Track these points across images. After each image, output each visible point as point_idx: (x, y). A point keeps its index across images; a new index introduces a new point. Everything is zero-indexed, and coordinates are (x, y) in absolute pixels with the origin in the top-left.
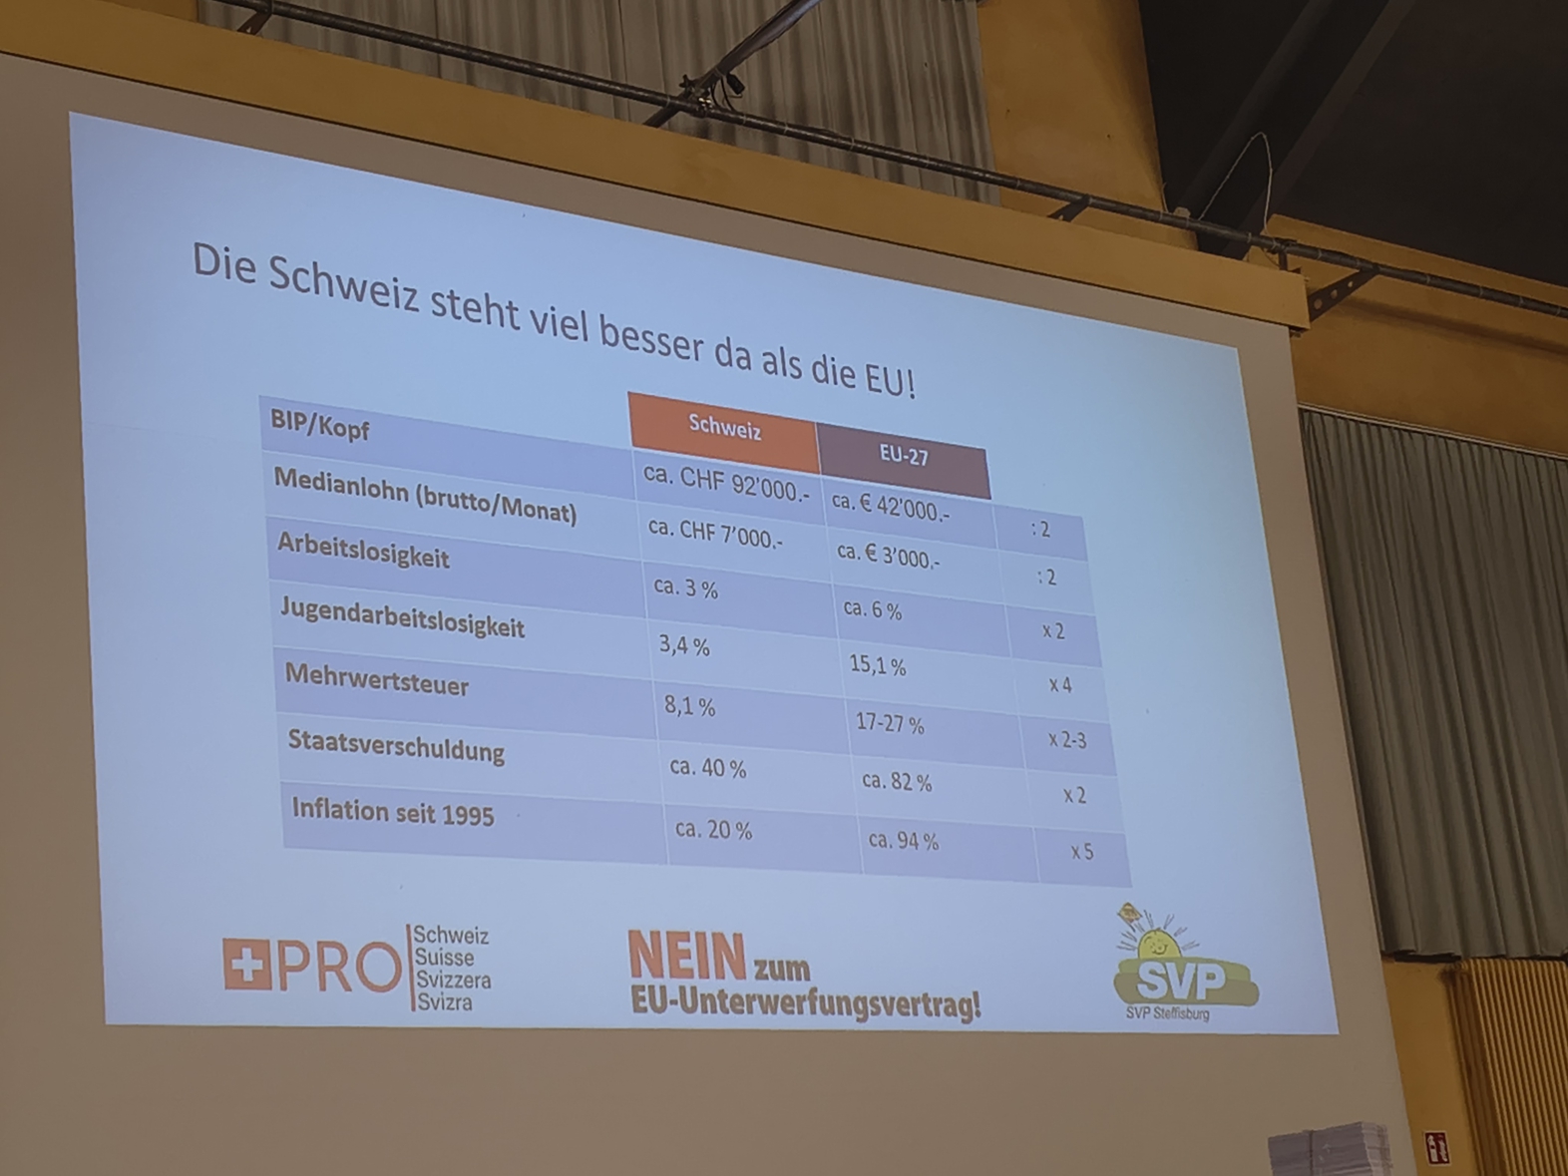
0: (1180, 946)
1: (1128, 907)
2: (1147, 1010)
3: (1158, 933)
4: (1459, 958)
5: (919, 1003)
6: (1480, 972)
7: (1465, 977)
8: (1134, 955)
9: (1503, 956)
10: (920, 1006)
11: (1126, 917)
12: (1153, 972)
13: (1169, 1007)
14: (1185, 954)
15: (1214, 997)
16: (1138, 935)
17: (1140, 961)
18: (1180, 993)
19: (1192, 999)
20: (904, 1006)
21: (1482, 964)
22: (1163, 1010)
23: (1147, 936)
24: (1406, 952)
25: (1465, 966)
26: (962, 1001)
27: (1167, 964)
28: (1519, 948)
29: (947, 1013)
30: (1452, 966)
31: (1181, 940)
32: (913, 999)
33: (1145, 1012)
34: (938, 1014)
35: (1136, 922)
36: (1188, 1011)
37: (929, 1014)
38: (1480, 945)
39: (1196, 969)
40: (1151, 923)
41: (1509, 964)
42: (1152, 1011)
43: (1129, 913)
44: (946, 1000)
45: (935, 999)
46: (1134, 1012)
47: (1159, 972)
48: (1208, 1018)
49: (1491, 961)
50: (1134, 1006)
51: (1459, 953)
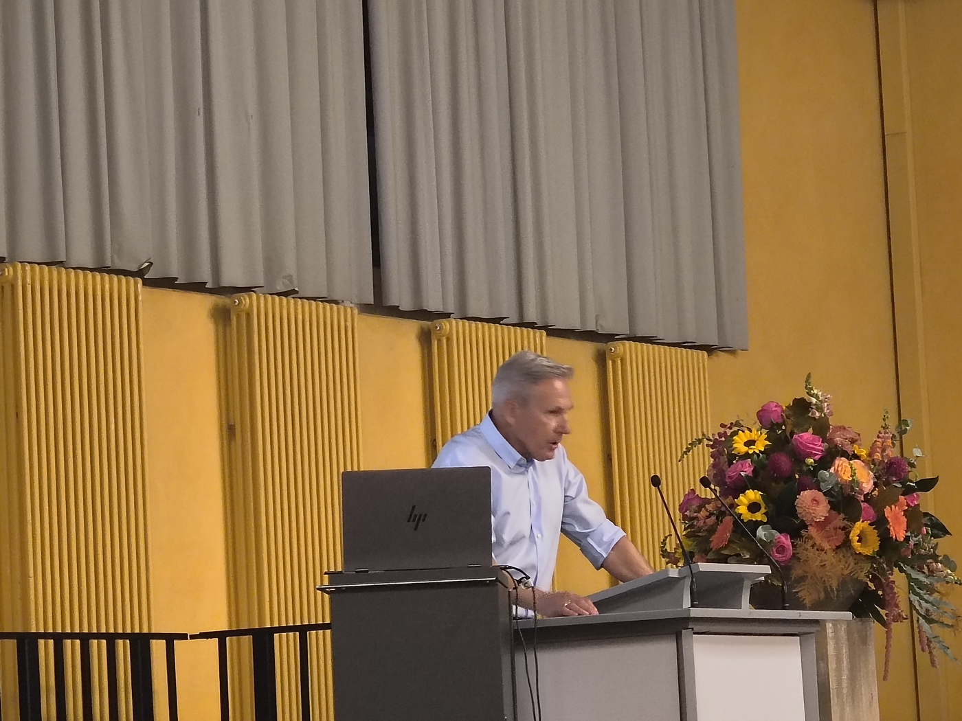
4: (2, 260)
25: (8, 271)
49: (46, 268)
51: (2, 252)
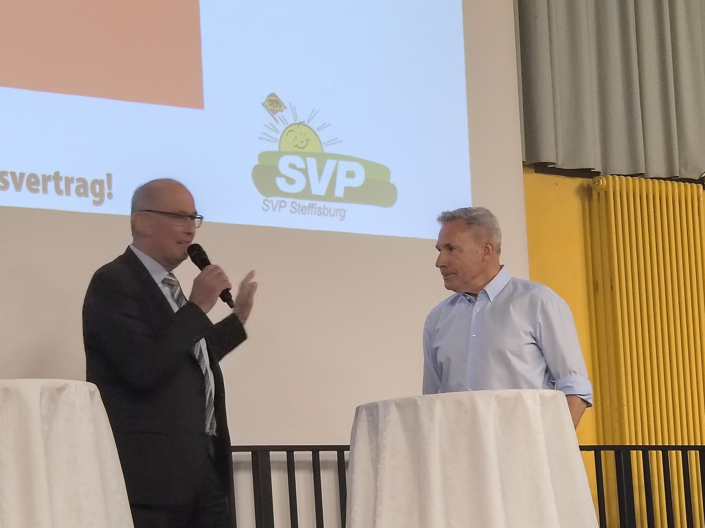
0: (323, 142)
1: (272, 98)
2: (283, 204)
3: (301, 126)
4: (598, 174)
5: (50, 181)
6: (618, 188)
7: (602, 194)
8: (275, 147)
9: (641, 175)
10: (51, 185)
11: (271, 107)
12: (293, 166)
13: (305, 203)
14: (327, 150)
15: (352, 195)
16: (281, 127)
17: (279, 154)
18: (319, 189)
19: (330, 195)
20: (34, 183)
21: (621, 181)
22: (299, 206)
23: (289, 130)
24: (546, 164)
25: (603, 182)
26: (95, 182)
27: (308, 159)
28: (658, 167)
29: (78, 193)
30: (590, 180)
31: (324, 136)
32: (44, 176)
33: (280, 207)
34: (68, 193)
35: (279, 114)
36: (325, 208)
37: (59, 191)
38: (620, 163)
39: (337, 165)
40: (295, 115)
41: (647, 183)
42: (289, 204)
43: (274, 103)
44: (79, 180)
45: (67, 178)
46: (270, 205)
47: (299, 166)
48: (344, 217)
49: (630, 179)
50: (269, 199)
51: (598, 168)
